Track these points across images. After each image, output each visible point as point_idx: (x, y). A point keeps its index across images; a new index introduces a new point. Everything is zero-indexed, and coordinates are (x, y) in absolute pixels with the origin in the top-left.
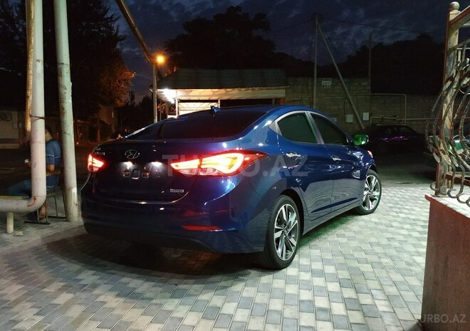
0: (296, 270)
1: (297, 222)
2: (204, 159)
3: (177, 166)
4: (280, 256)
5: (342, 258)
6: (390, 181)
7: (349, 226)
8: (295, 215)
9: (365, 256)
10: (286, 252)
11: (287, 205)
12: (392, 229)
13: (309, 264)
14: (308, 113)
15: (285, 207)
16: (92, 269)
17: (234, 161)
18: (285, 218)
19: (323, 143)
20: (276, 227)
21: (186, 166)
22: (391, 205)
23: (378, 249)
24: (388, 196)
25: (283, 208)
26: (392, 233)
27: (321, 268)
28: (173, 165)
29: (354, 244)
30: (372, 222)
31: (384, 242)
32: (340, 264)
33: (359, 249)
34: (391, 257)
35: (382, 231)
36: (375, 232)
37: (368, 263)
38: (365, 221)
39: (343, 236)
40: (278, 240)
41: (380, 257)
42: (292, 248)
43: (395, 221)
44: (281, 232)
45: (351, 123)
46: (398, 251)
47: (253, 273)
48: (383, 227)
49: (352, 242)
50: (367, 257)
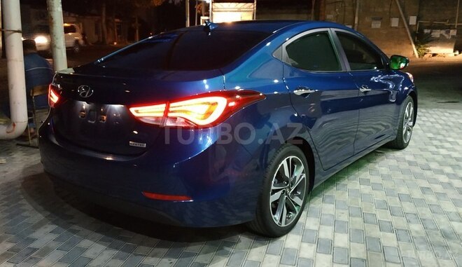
0: (299, 238)
1: (304, 176)
2: (172, 105)
3: (137, 112)
4: (277, 223)
5: (360, 220)
6: (433, 99)
7: (377, 166)
8: (302, 167)
9: (390, 218)
10: (288, 213)
11: (291, 157)
12: (428, 173)
13: (316, 228)
14: (332, 31)
15: (288, 161)
16: (54, 223)
17: (213, 107)
18: (287, 174)
19: (348, 69)
20: (273, 188)
21: (148, 113)
22: (431, 135)
23: (408, 207)
24: (428, 121)
25: (284, 162)
26: (429, 180)
27: (330, 236)
28: (133, 110)
29: (379, 196)
30: (405, 161)
31: (417, 194)
32: (357, 230)
33: (384, 206)
34: (423, 221)
35: (417, 176)
36: (407, 177)
37: (392, 231)
38: (398, 160)
39: (367, 182)
40: (276, 203)
41: (409, 221)
42: (296, 208)
43: (434, 160)
44: (281, 192)
45: (396, 28)
46: (433, 212)
47: (244, 240)
48: (417, 170)
49: (377, 192)
50: (393, 220)
